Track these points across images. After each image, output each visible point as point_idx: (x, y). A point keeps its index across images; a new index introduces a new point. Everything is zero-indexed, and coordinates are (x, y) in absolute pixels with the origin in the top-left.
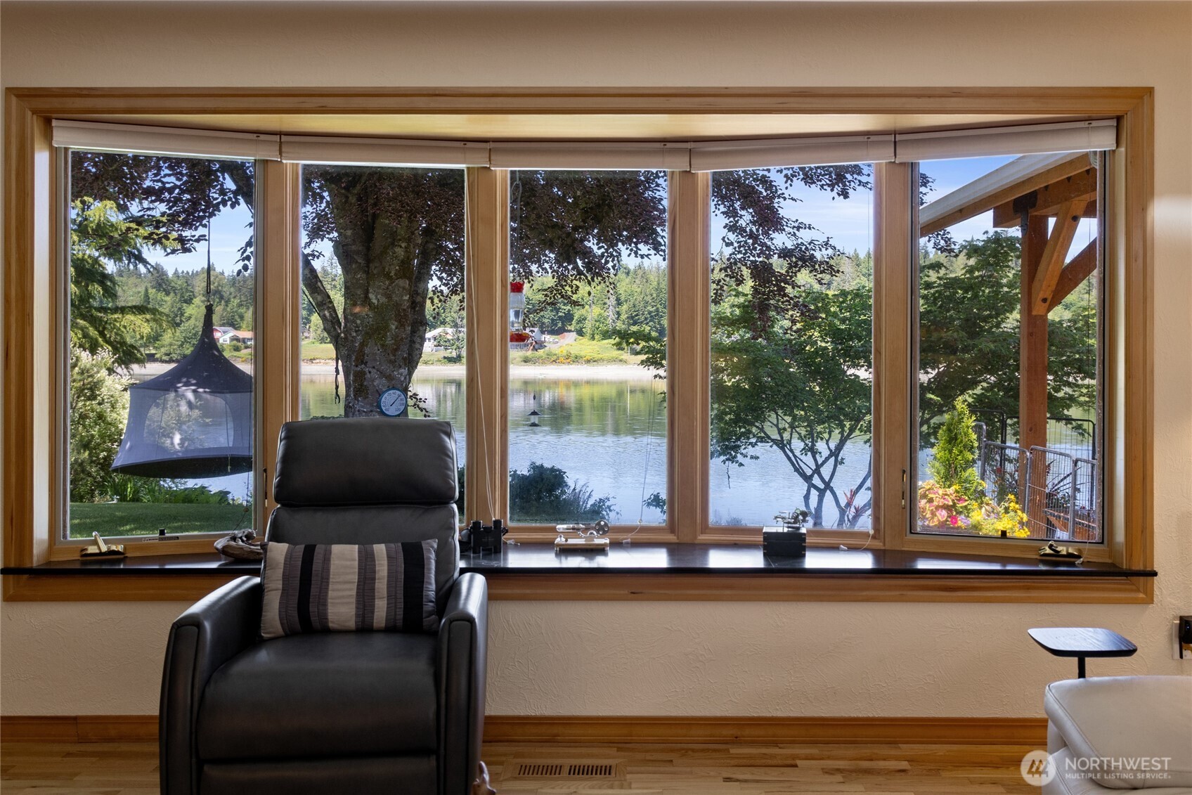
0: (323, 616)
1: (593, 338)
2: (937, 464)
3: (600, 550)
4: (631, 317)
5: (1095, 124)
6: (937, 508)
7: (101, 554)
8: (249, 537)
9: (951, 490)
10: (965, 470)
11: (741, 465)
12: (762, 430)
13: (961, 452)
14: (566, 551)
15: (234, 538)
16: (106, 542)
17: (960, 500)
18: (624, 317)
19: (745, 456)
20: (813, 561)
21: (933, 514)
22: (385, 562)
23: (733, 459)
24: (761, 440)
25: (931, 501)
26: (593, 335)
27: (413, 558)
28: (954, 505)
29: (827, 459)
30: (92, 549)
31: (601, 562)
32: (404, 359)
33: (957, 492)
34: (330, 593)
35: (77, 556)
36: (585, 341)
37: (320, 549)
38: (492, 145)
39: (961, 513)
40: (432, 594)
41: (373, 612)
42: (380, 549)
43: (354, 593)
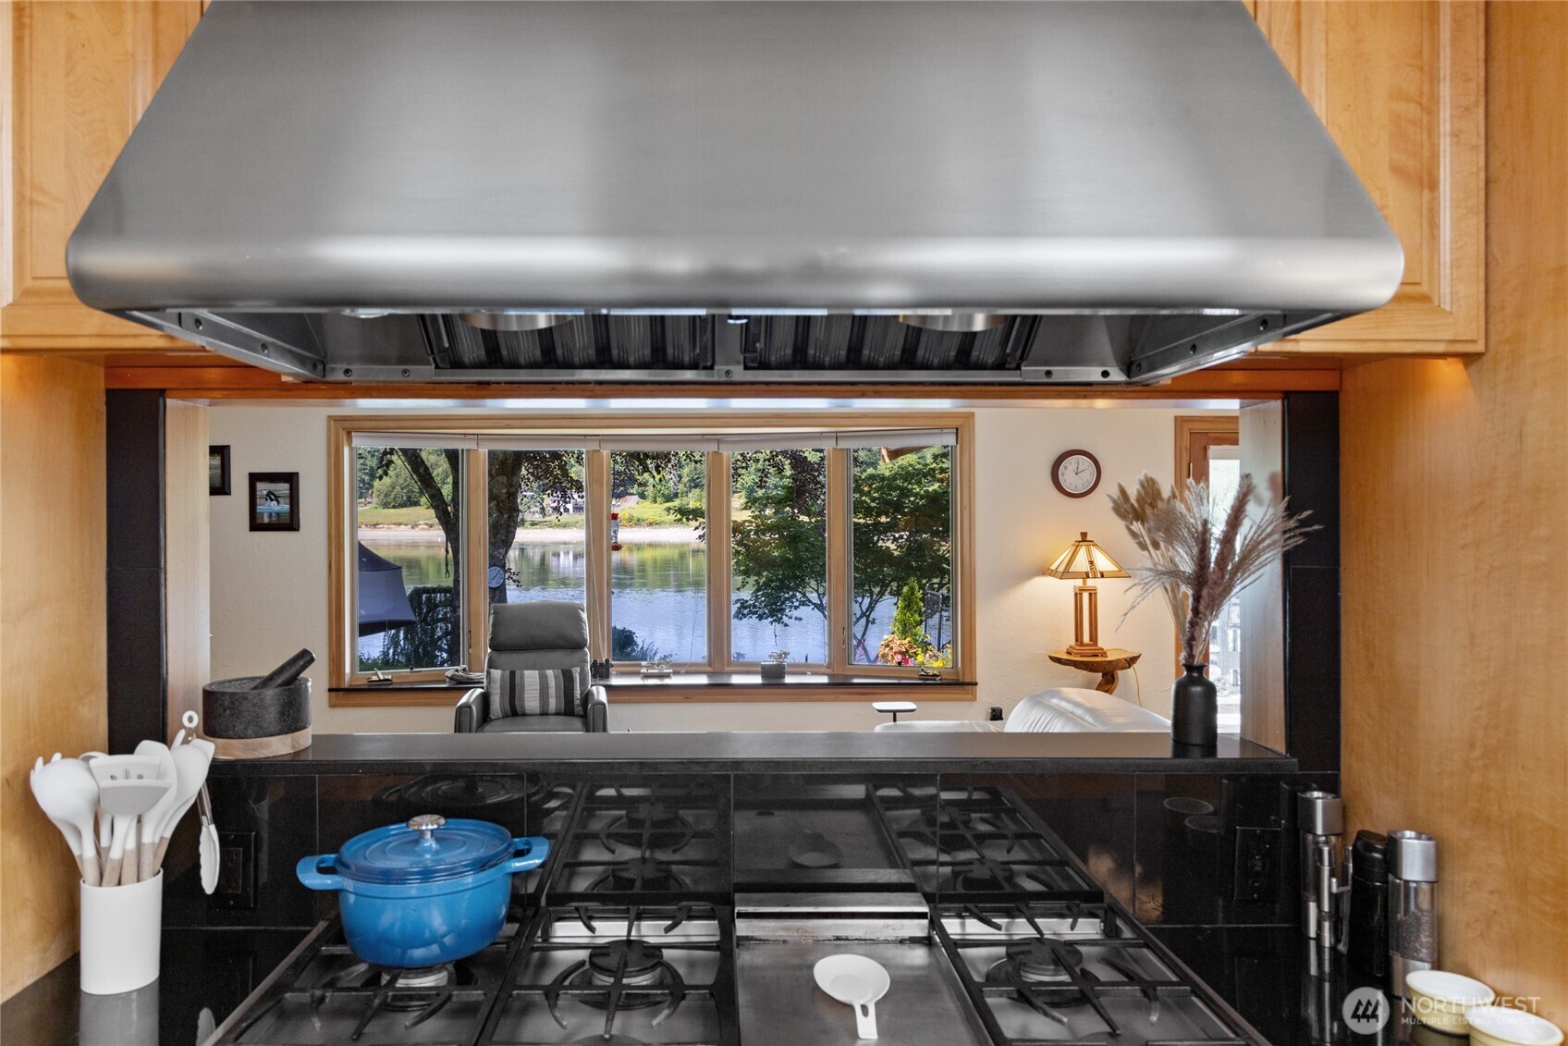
0: (523, 707)
1: (655, 501)
2: (897, 624)
3: (668, 676)
4: (693, 480)
5: (945, 431)
6: (895, 653)
7: (380, 681)
8: (464, 670)
9: (906, 641)
10: (915, 627)
11: (786, 625)
12: (804, 595)
13: (912, 615)
14: (647, 676)
15: (457, 671)
16: (382, 674)
17: (911, 647)
18: (685, 479)
19: (791, 618)
20: (789, 680)
21: (893, 658)
22: (553, 679)
23: (779, 620)
24: (803, 604)
25: (892, 648)
26: (655, 498)
27: (568, 676)
28: (907, 651)
29: (858, 620)
30: (375, 678)
31: (667, 681)
32: (503, 541)
33: (909, 642)
34: (526, 695)
35: (365, 682)
36: (647, 503)
37: (518, 673)
38: (601, 437)
39: (910, 657)
40: (578, 696)
41: (548, 705)
42: (550, 673)
43: (538, 695)
